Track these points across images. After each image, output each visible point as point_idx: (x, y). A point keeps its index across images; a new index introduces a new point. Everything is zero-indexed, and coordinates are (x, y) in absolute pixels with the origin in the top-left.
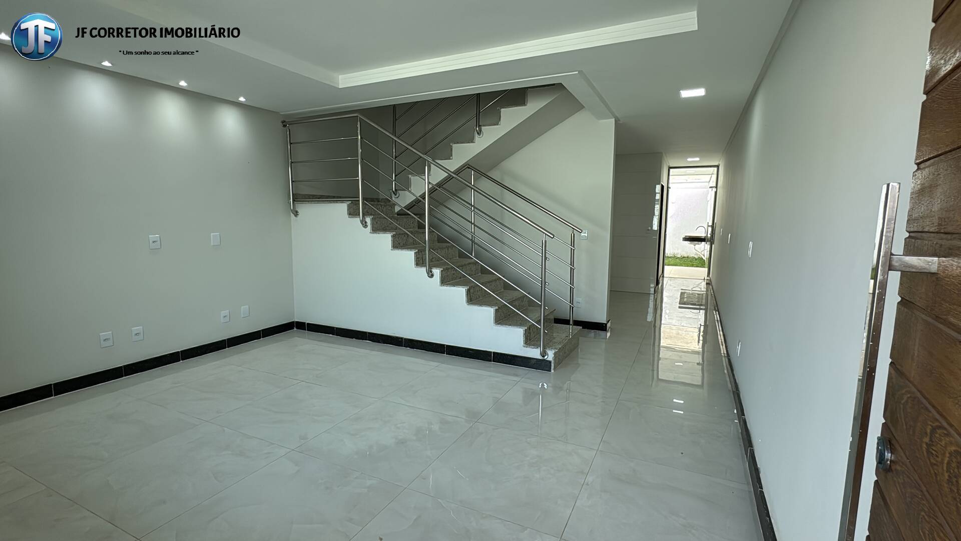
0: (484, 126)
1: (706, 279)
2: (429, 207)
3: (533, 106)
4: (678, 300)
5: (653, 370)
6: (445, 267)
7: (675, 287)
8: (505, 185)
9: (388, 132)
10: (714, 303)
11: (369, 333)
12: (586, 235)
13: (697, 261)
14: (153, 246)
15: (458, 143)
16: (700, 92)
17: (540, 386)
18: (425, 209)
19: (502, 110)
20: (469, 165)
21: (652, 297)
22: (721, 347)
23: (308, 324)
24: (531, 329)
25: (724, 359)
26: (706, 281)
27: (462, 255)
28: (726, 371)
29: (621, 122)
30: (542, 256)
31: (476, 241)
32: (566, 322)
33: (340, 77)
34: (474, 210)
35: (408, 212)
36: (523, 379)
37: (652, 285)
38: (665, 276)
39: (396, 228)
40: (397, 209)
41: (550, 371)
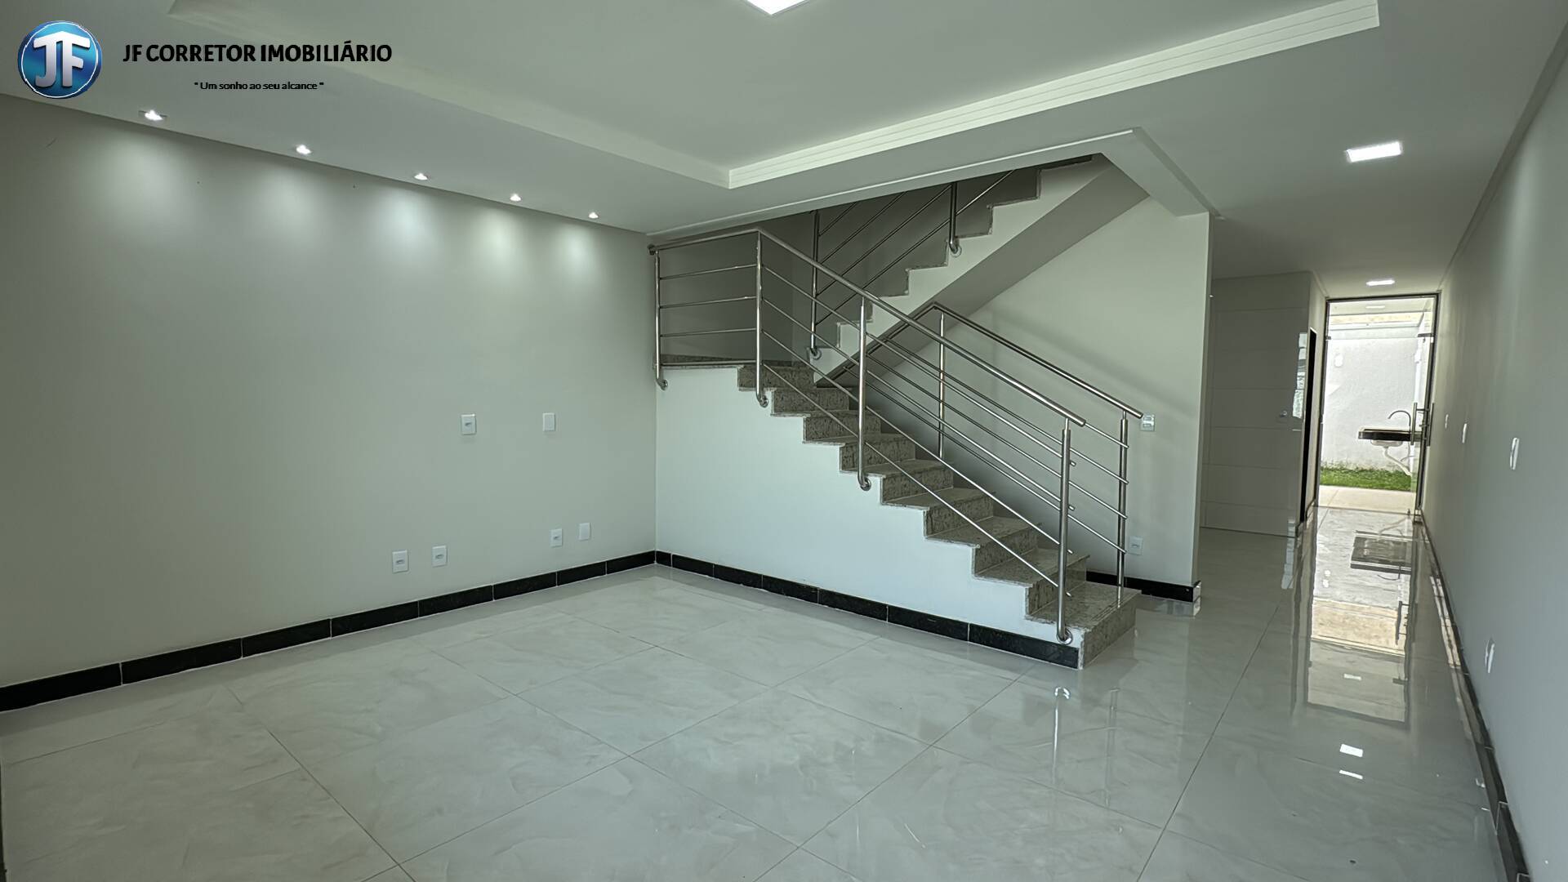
0: (962, 237)
1: (1412, 513)
2: (865, 373)
3: (1052, 198)
4: (1351, 553)
5: (1294, 686)
6: (890, 473)
7: (1341, 527)
8: (999, 335)
9: (807, 256)
10: (1430, 561)
11: (765, 577)
12: (1152, 423)
13: (1393, 478)
14: (466, 430)
15: (918, 267)
16: (1392, 149)
17: (1056, 694)
18: (859, 375)
19: (995, 208)
20: (936, 303)
21: (1291, 544)
22: (1449, 650)
23: (674, 555)
24: (1041, 590)
25: (1454, 675)
26: (1412, 517)
27: (921, 455)
28: (1459, 700)
29: (1222, 218)
30: (1062, 458)
31: (946, 430)
32: (1111, 580)
33: (731, 172)
34: (943, 380)
35: (834, 383)
36: (1024, 676)
37: (1292, 522)
38: (1319, 505)
39: (814, 408)
40: (817, 378)
41: (1076, 668)
